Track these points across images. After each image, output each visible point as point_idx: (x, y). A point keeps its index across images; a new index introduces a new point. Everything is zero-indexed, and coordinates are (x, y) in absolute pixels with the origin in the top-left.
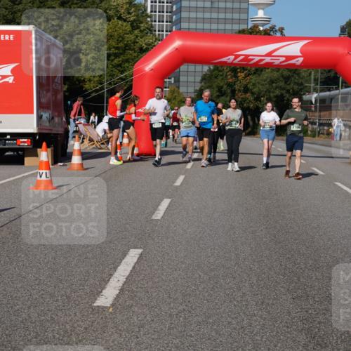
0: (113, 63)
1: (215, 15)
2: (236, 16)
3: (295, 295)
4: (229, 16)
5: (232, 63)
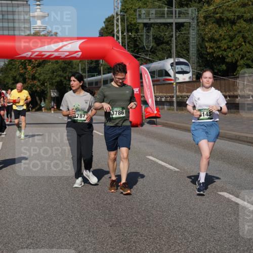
5: (30, 57)
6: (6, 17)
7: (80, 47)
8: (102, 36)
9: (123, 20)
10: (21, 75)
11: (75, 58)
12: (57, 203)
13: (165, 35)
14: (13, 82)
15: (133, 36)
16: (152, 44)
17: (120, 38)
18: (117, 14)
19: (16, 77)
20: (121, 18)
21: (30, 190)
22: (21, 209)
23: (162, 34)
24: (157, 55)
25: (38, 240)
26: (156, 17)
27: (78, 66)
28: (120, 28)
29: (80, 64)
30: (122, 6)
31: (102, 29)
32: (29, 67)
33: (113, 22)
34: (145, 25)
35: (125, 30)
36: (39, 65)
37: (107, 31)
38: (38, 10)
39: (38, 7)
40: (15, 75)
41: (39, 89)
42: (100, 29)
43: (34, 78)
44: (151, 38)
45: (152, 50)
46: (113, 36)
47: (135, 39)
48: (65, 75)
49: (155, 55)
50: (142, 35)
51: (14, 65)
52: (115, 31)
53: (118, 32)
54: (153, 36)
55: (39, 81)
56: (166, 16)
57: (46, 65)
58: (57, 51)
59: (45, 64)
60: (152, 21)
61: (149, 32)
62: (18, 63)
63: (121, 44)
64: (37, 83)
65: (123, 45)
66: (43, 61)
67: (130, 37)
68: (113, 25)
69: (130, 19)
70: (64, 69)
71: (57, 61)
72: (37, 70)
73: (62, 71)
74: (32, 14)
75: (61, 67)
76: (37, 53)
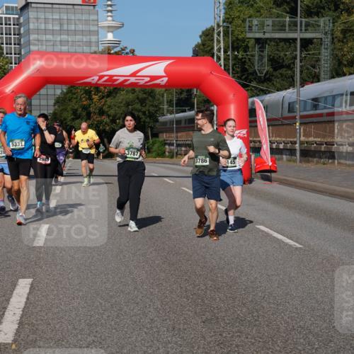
3: (204, 318)
5: (96, 84)
7: (165, 71)
8: (197, 55)
9: (226, 34)
10: (85, 108)
11: (158, 85)
12: (130, 287)
13: (286, 55)
14: (72, 117)
15: (240, 56)
16: (267, 68)
17: (222, 59)
18: (219, 26)
19: (77, 110)
20: (224, 31)
21: (92, 268)
22: (81, 294)
23: (282, 54)
24: (273, 84)
25: (103, 337)
26: (273, 30)
27: (163, 97)
28: (222, 45)
29: (165, 94)
30: (226, 13)
31: (198, 46)
32: (96, 98)
33: (213, 36)
34: (258, 40)
35: (229, 47)
36: (109, 94)
37: (204, 48)
38: (110, 18)
39: (109, 14)
40: (76, 107)
41: (108, 128)
42: (194, 46)
43: (101, 112)
44: (266, 60)
45: (267, 76)
46: (213, 56)
47: (243, 60)
48: (144, 109)
49: (270, 84)
50: (253, 56)
51: (74, 94)
52: (216, 48)
53: (219, 50)
54: (269, 56)
55: (109, 116)
56: (287, 28)
57: (118, 95)
58: (134, 75)
59: (116, 93)
60: (267, 36)
61: (263, 51)
62: (80, 91)
63: (223, 67)
64: (105, 119)
65: (226, 69)
66: (114, 88)
67: (235, 58)
68: (213, 40)
69: (236, 32)
70: (142, 102)
71: (134, 90)
72: (106, 101)
73: (139, 104)
74: (101, 24)
75: (138, 98)
76: (106, 78)
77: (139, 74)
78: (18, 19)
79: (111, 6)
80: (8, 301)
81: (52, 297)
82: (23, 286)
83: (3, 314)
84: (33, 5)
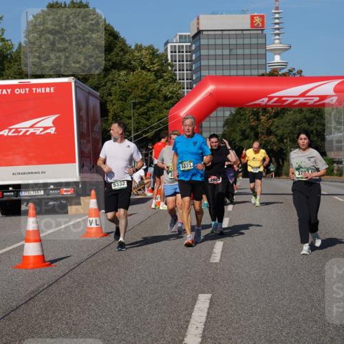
0: (138, 111)
1: (233, 62)
2: (254, 62)
4: (247, 62)
5: (266, 105)
6: (234, 52)
7: (335, 90)
10: (252, 128)
14: (241, 137)
19: (245, 131)
21: (268, 284)
22: (259, 310)
27: (331, 116)
32: (263, 118)
36: (276, 115)
38: (277, 41)
39: (277, 37)
40: (244, 128)
41: (275, 148)
43: (269, 132)
48: (311, 128)
51: (243, 115)
55: (276, 136)
57: (286, 115)
58: (303, 95)
59: (284, 113)
62: (248, 113)
64: (273, 139)
66: (282, 109)
70: (309, 121)
71: (301, 110)
72: (273, 122)
73: (307, 124)
74: (268, 47)
75: (305, 118)
76: (275, 99)
77: (308, 94)
78: (190, 46)
79: (278, 29)
80: (190, 314)
81: (231, 312)
82: (203, 301)
83: (187, 327)
84: (204, 33)
